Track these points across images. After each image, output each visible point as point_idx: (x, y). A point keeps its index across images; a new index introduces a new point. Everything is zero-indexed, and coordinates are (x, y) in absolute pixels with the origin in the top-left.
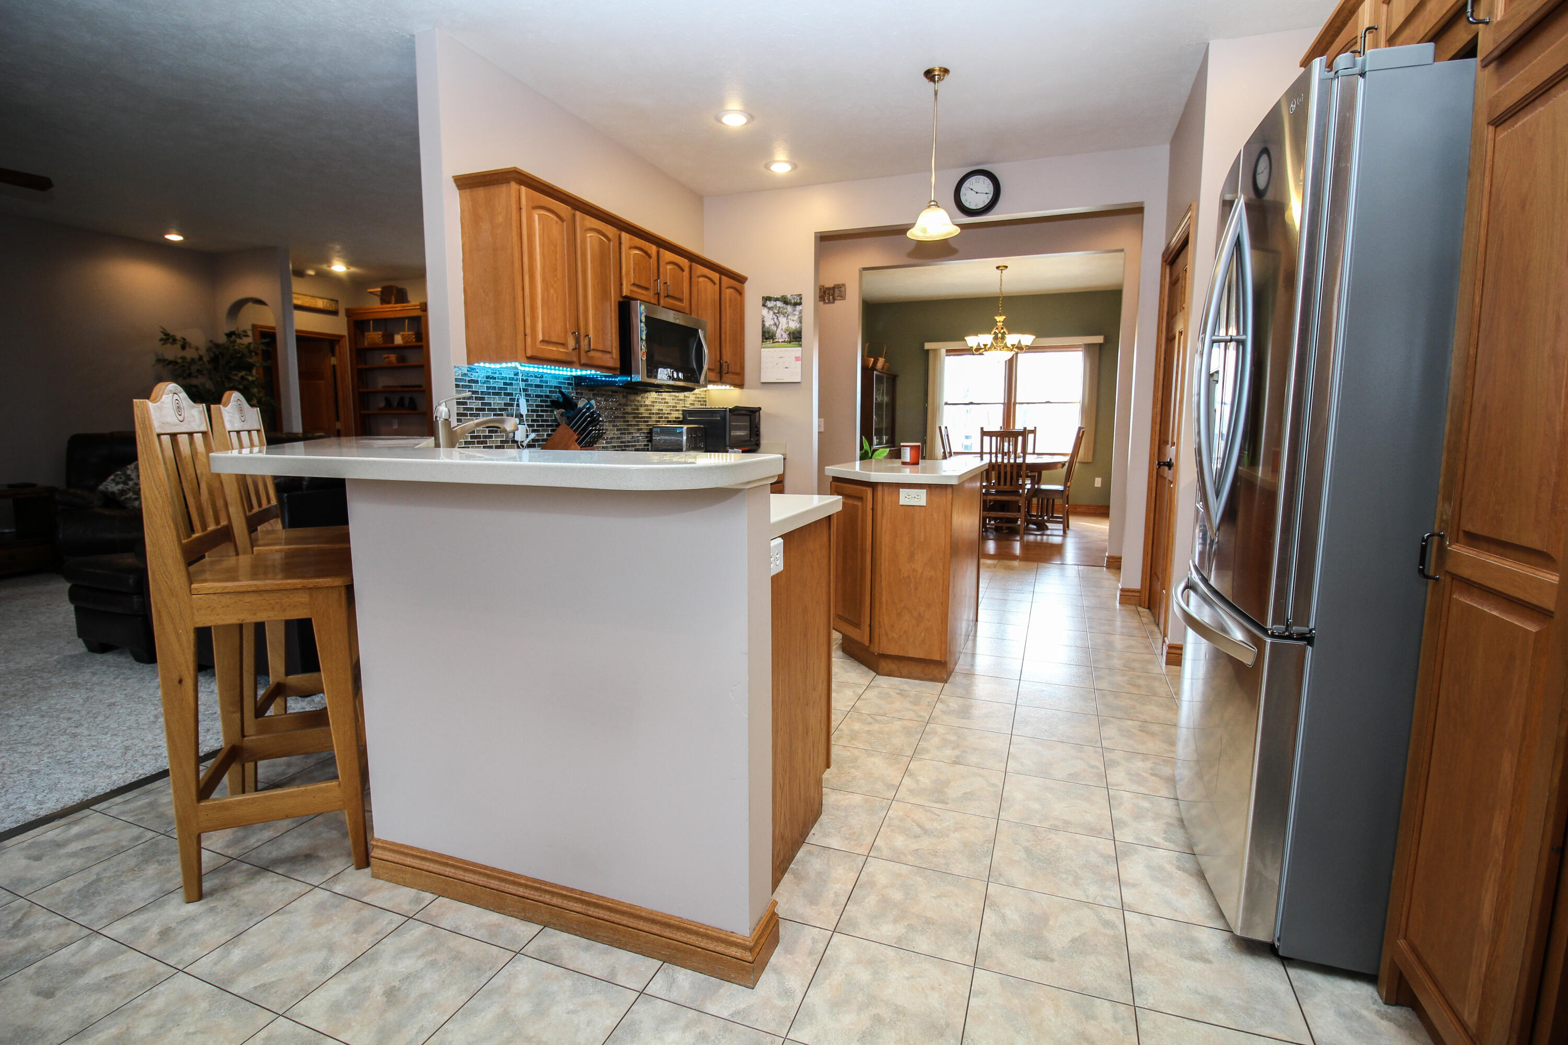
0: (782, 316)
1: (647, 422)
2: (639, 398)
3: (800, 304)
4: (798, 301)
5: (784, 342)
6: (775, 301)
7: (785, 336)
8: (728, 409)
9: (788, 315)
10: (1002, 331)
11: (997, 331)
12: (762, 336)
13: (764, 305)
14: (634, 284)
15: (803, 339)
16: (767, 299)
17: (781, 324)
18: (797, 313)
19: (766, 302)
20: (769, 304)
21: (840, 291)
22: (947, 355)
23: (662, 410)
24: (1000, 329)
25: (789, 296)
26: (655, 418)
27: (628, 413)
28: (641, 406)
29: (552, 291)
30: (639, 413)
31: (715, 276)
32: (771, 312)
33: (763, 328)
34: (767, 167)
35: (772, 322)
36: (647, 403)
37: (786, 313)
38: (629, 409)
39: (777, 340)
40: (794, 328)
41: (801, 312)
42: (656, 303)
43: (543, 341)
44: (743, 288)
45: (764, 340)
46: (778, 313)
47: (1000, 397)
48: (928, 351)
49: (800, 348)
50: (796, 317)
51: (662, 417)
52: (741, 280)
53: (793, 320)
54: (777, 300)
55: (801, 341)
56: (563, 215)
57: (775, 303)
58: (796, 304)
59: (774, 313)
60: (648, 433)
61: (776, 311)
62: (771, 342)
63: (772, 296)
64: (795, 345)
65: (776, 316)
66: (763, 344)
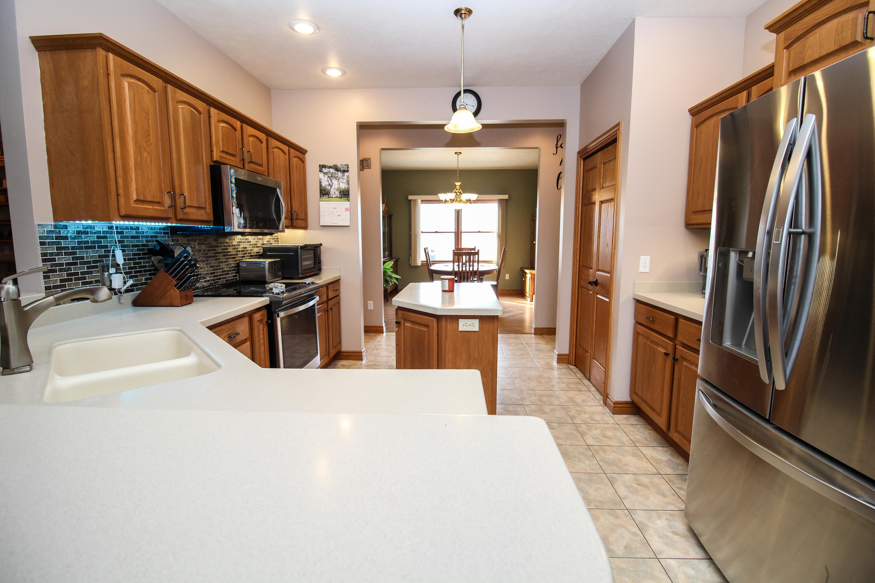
0: (334, 179)
1: (235, 258)
2: (228, 240)
3: (348, 171)
4: (346, 169)
5: (337, 197)
6: (329, 168)
7: (337, 193)
8: (299, 247)
9: (339, 179)
10: (459, 191)
11: (456, 191)
12: (320, 193)
13: (320, 171)
14: (223, 151)
16: (322, 167)
17: (333, 185)
18: (345, 177)
19: (322, 169)
20: (324, 170)
21: (367, 162)
22: (421, 203)
23: (246, 248)
24: (458, 190)
25: (339, 166)
26: (240, 254)
27: (219, 253)
28: (229, 246)
29: (145, 154)
30: (228, 252)
31: (286, 148)
32: (326, 176)
33: (320, 187)
34: (324, 71)
35: (327, 183)
36: (234, 243)
37: (337, 177)
38: (219, 250)
39: (331, 196)
40: (343, 188)
41: (348, 177)
42: (242, 167)
43: (137, 201)
44: (305, 158)
45: (322, 196)
47: (453, 228)
48: (410, 200)
49: (348, 202)
50: (345, 180)
51: (246, 253)
52: (303, 152)
53: (343, 183)
54: (330, 167)
55: (349, 197)
56: (155, 86)
57: (329, 170)
58: (344, 171)
59: (329, 177)
60: (235, 267)
62: (327, 197)
63: (327, 165)
64: (345, 200)
65: (330, 179)
66: (320, 199)
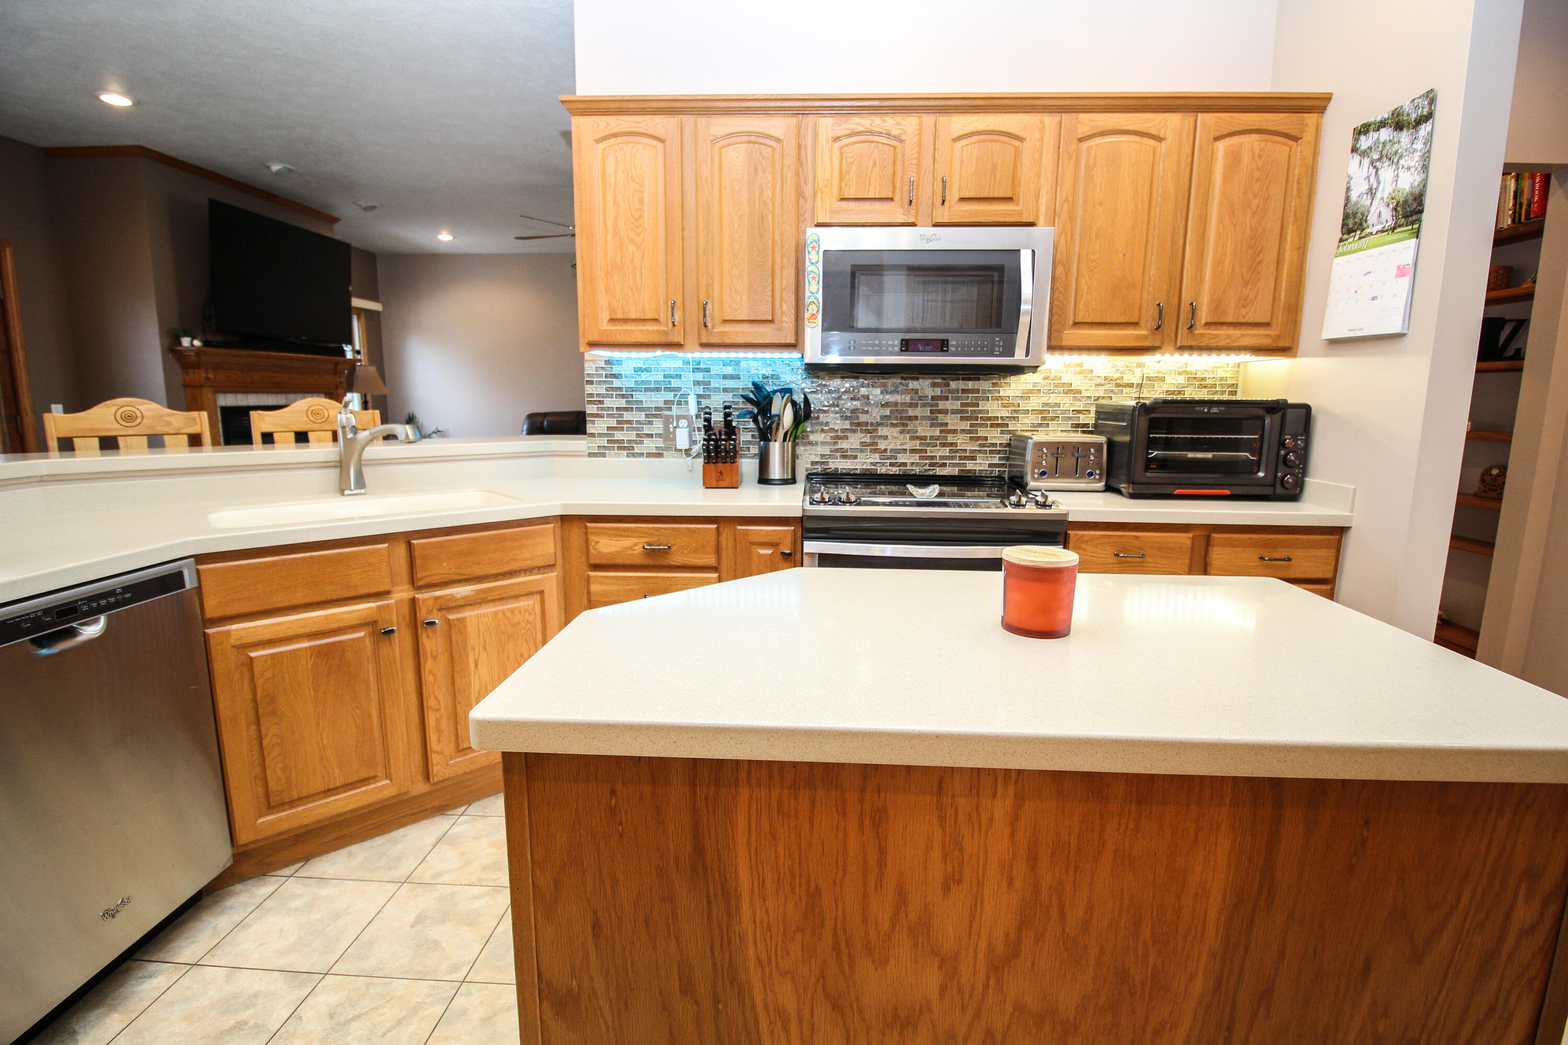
0: (1387, 164)
3: (1430, 116)
4: (1427, 110)
5: (1383, 230)
6: (1380, 129)
7: (1387, 214)
9: (1401, 157)
12: (1342, 226)
13: (1354, 150)
14: (843, 199)
15: (1425, 216)
16: (1363, 131)
17: (1381, 186)
18: (1419, 145)
19: (1360, 140)
20: (1365, 142)
25: (1407, 107)
30: (981, 412)
32: (1366, 162)
33: (1346, 205)
35: (1365, 187)
39: (1368, 230)
40: (1409, 188)
41: (1428, 140)
45: (1344, 236)
46: (1380, 159)
49: (1413, 242)
50: (1417, 157)
53: (1410, 168)
54: (1382, 124)
55: (1419, 221)
57: (1375, 135)
58: (1419, 122)
59: (1372, 163)
61: (1376, 156)
62: (1357, 238)
63: (1372, 120)
64: (1402, 235)
65: (1375, 167)
66: (1338, 247)
